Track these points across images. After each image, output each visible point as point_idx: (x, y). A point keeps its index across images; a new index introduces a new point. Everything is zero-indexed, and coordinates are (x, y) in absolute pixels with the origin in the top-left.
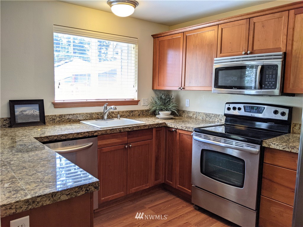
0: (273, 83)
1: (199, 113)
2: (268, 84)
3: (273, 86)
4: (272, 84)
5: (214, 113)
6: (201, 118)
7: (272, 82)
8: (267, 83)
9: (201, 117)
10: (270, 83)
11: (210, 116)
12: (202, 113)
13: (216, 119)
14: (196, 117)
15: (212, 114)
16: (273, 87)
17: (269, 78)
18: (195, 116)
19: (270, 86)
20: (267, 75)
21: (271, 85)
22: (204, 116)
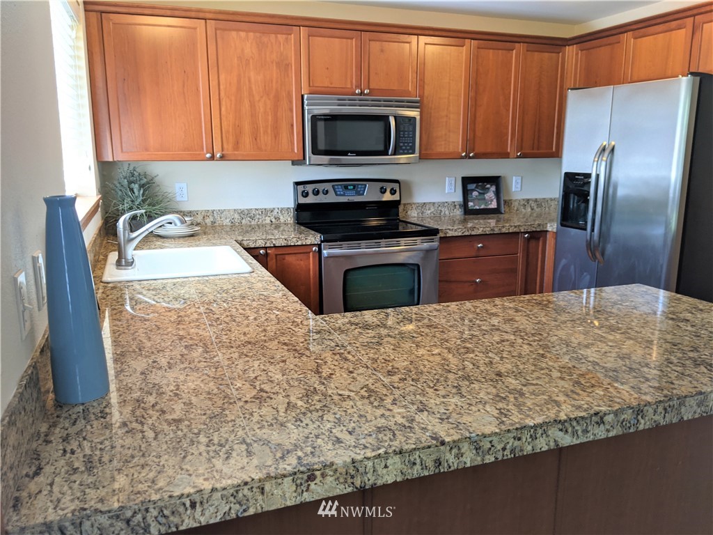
0: (410, 144)
1: (221, 212)
2: (404, 146)
3: (410, 149)
4: (408, 146)
5: (261, 207)
6: (227, 222)
7: (408, 143)
8: (401, 144)
9: (228, 220)
10: (406, 144)
11: (252, 214)
12: (229, 211)
13: (267, 218)
14: (213, 223)
15: (256, 209)
16: (410, 151)
17: (404, 137)
18: (208, 221)
19: (406, 149)
20: (402, 133)
21: (408, 148)
22: (236, 216)
